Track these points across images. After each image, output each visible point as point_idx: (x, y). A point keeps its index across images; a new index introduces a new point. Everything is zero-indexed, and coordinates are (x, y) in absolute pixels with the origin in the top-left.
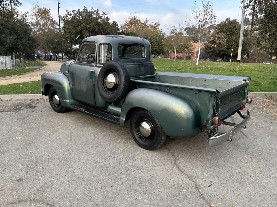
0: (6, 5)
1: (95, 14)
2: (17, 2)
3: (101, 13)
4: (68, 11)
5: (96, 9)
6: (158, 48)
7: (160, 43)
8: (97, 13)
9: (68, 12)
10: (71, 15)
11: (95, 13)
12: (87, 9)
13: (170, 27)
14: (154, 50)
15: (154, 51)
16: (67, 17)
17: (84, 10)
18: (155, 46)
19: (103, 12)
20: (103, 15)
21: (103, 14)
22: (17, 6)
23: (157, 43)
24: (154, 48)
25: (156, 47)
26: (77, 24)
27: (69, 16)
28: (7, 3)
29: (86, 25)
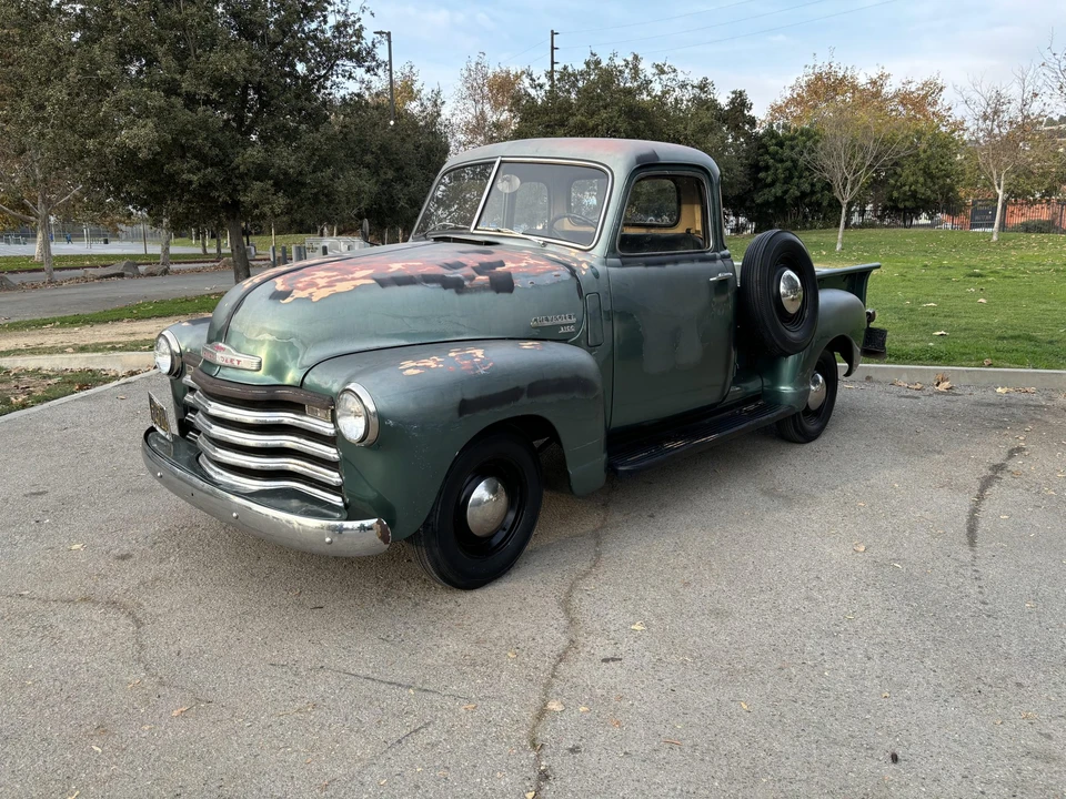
0: (344, 76)
1: (626, 75)
2: (374, 63)
3: (647, 69)
4: (531, 75)
5: (630, 58)
6: (924, 184)
7: (933, 166)
8: (636, 70)
9: (533, 80)
10: (541, 86)
11: (627, 71)
12: (598, 63)
13: (976, 96)
14: (905, 193)
15: (905, 200)
16: (529, 95)
17: (587, 64)
18: (911, 179)
19: (657, 66)
20: (656, 77)
21: (655, 71)
22: (375, 75)
23: (921, 166)
24: (907, 188)
25: (917, 182)
26: (558, 117)
27: (532, 92)
28: (347, 68)
29: (584, 119)
